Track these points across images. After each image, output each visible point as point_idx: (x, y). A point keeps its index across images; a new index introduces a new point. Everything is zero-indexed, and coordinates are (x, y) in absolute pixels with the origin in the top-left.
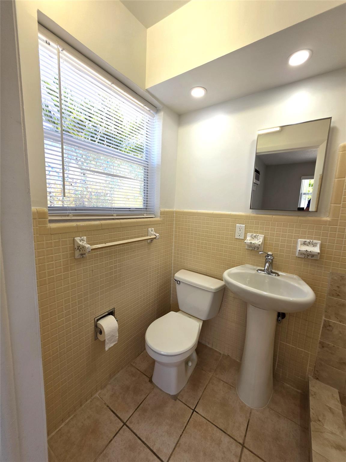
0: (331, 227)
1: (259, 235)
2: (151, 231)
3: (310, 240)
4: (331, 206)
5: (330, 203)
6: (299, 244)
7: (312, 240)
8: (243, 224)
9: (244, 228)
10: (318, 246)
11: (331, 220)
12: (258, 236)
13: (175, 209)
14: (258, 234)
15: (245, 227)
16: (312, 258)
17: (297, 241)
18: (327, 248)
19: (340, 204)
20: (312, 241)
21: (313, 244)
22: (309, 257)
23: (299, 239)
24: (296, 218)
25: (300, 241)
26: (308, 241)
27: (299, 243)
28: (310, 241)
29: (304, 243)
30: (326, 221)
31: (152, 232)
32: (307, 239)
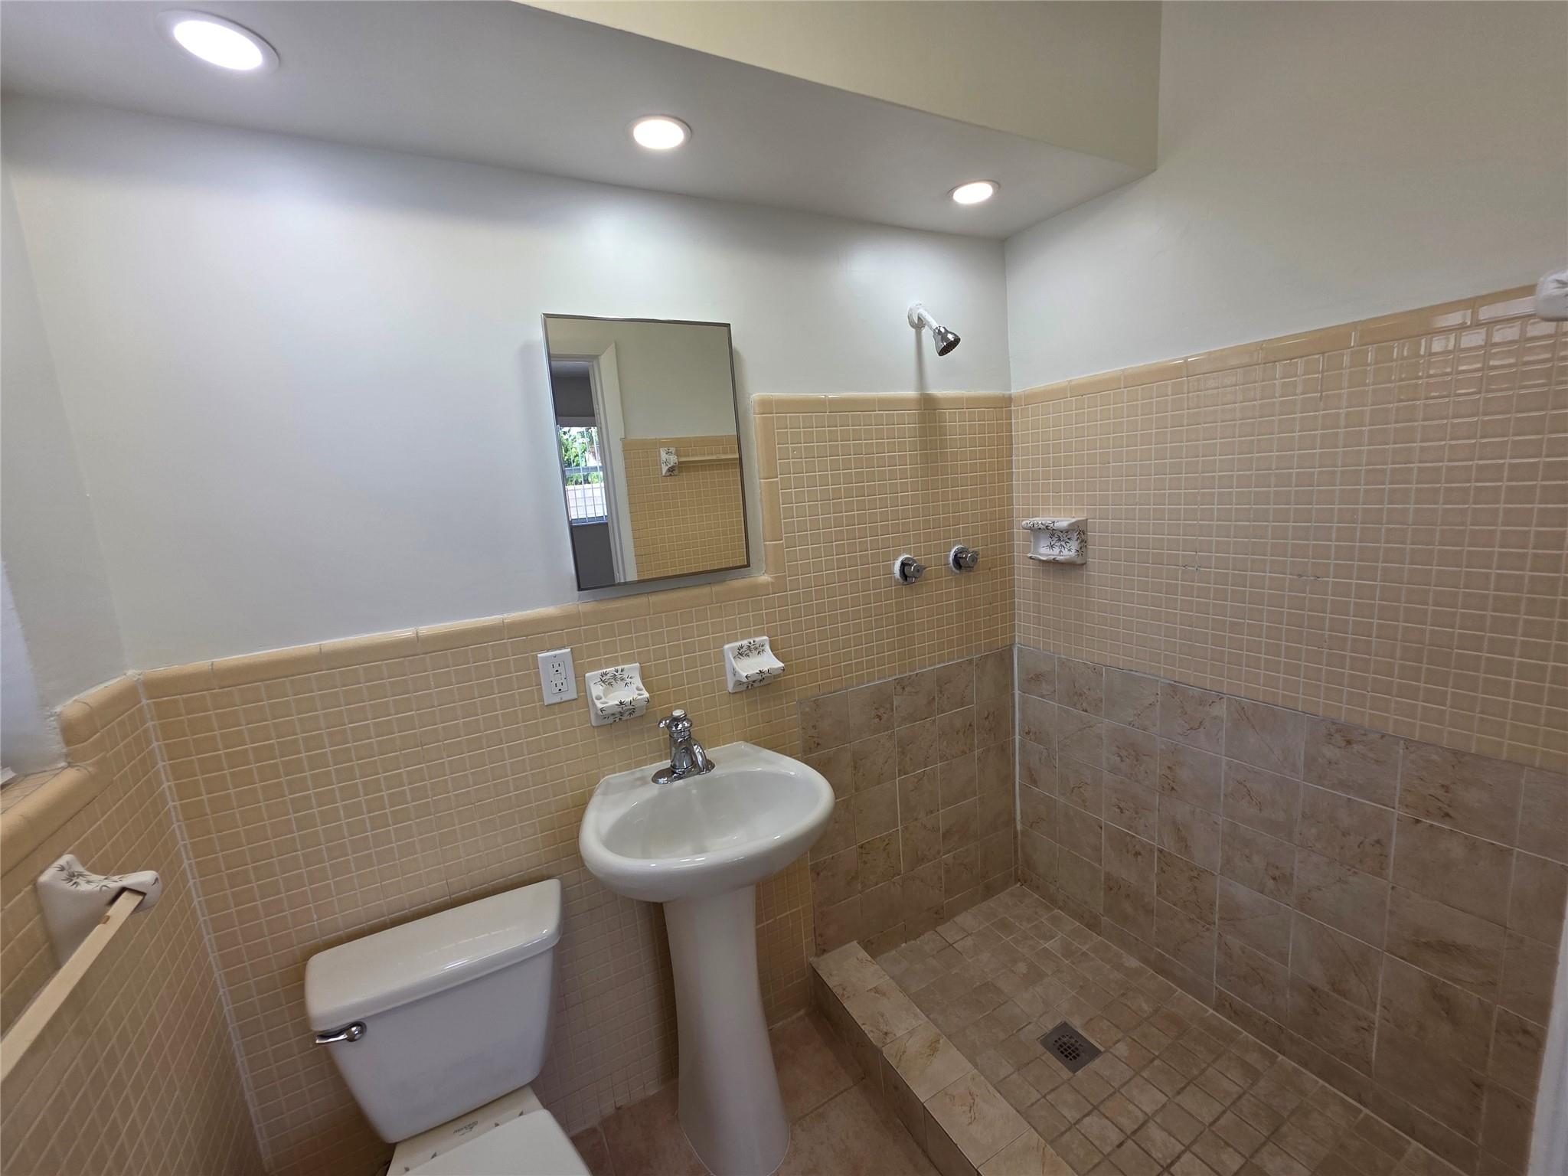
0: (778, 596)
1: (625, 666)
2: (68, 886)
3: (749, 640)
4: (765, 545)
5: (762, 540)
6: (732, 659)
7: (751, 637)
8: (564, 647)
9: (570, 658)
10: (767, 648)
11: (773, 580)
12: (622, 671)
13: (132, 674)
14: (619, 665)
15: (570, 654)
16: (762, 684)
17: (722, 651)
18: (780, 647)
19: (782, 540)
20: (752, 641)
21: (756, 649)
22: (755, 685)
23: (724, 644)
24: (706, 590)
25: (732, 649)
26: (745, 643)
27: (730, 656)
28: (750, 643)
29: (741, 653)
30: (767, 585)
31: (84, 887)
32: (742, 639)
